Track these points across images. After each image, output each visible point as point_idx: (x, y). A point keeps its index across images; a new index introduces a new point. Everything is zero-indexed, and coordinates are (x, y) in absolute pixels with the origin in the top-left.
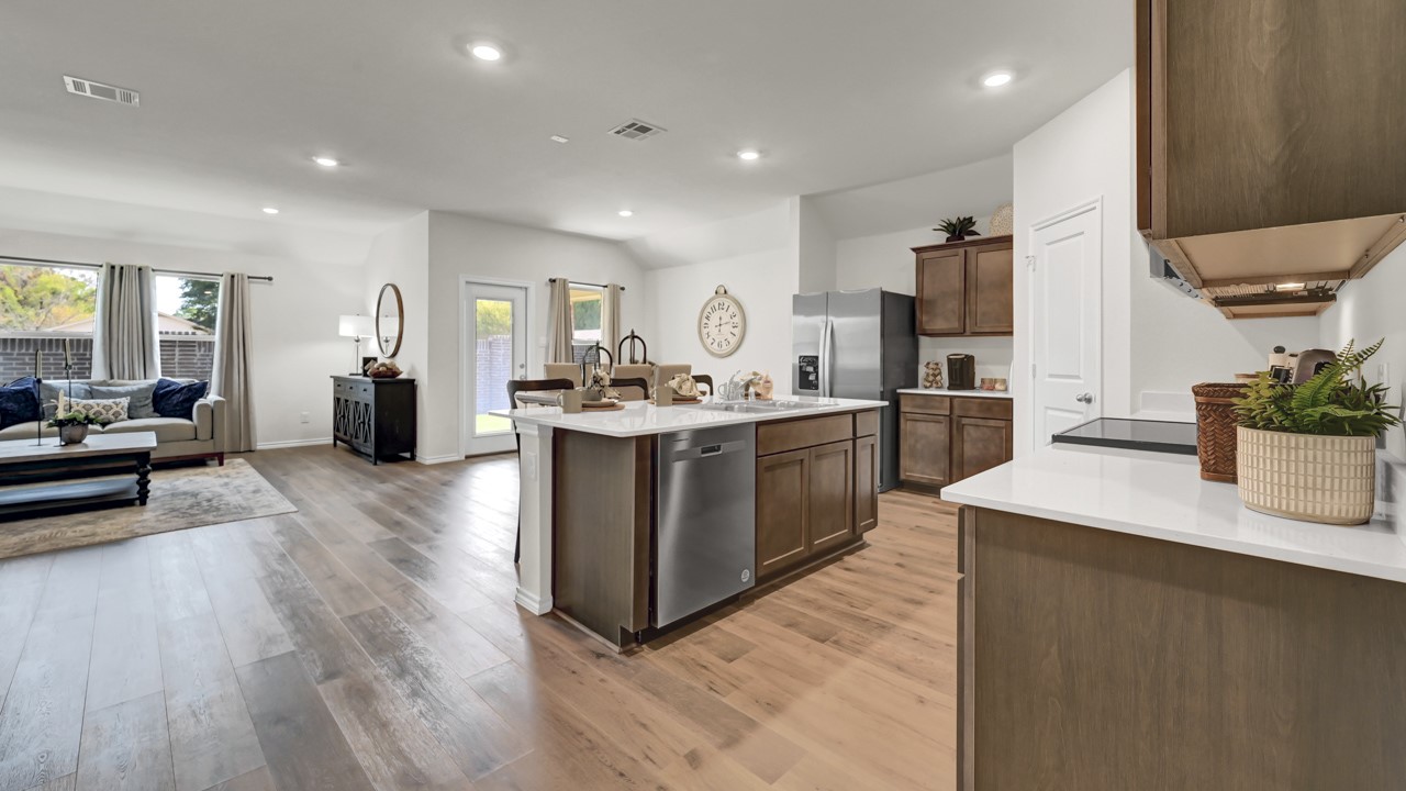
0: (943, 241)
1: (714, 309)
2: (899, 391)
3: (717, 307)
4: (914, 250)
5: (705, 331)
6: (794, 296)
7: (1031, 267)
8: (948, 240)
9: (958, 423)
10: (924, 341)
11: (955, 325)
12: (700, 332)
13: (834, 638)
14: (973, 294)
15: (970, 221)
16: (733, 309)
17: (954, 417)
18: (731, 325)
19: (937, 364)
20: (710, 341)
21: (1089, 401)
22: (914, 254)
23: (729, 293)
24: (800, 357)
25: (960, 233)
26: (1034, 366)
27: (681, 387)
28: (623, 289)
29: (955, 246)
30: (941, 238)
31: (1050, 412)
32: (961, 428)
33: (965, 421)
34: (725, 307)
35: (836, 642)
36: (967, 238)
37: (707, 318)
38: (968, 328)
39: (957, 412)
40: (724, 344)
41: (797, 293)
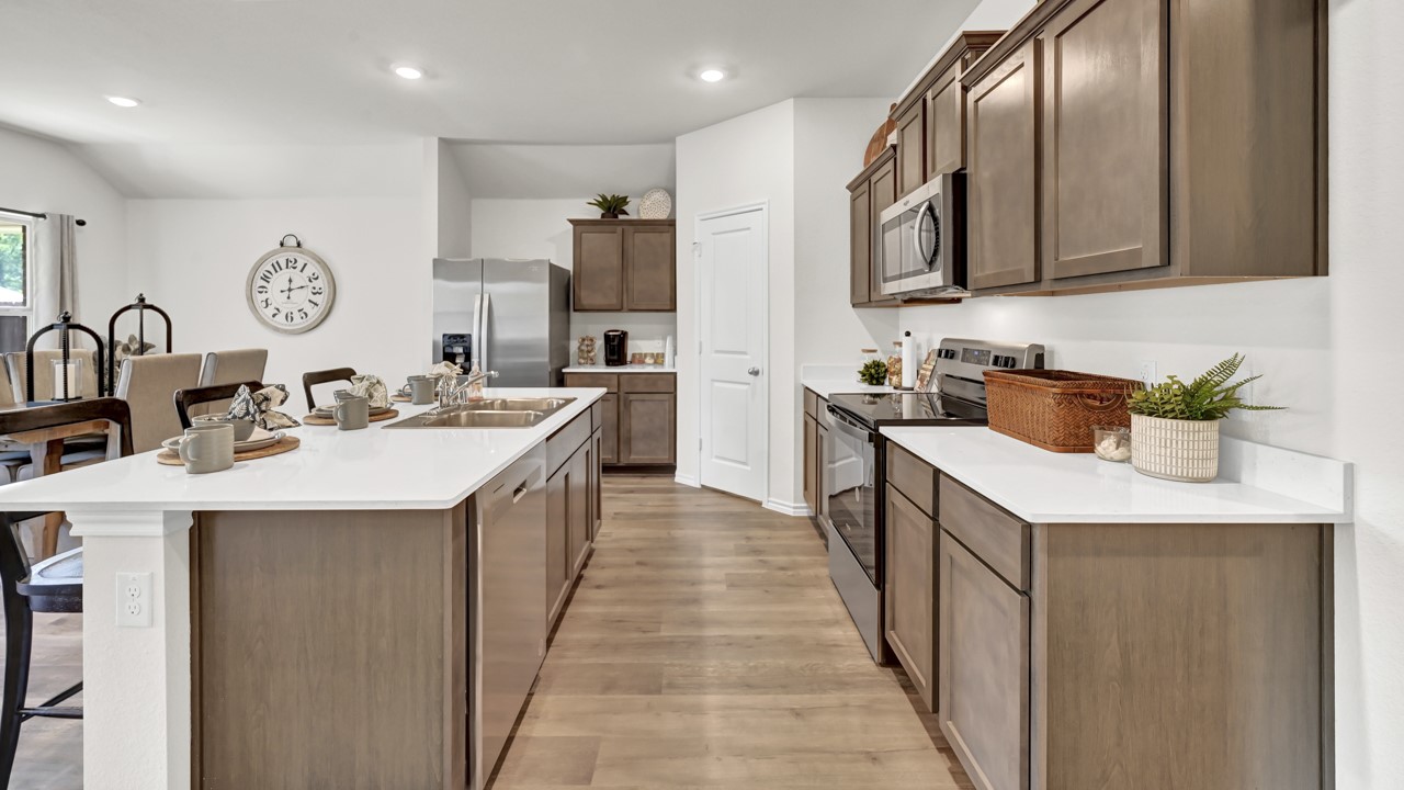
0: (599, 217)
1: (277, 267)
2: (564, 370)
3: (283, 265)
4: (571, 221)
5: (260, 298)
6: (435, 260)
7: (696, 253)
8: (603, 216)
9: (625, 400)
10: (575, 316)
11: (614, 301)
12: (251, 299)
13: (664, 682)
14: (630, 271)
15: (624, 201)
16: (312, 269)
17: (622, 394)
18: (310, 289)
19: (592, 340)
20: (271, 310)
21: (755, 373)
22: (571, 226)
23: (304, 245)
24: (444, 335)
25: (614, 210)
26: (701, 344)
27: (371, 396)
28: (81, 223)
29: (610, 224)
30: (596, 213)
31: (716, 384)
32: (628, 404)
33: (632, 397)
34: (300, 265)
35: (671, 686)
36: (621, 217)
37: (265, 278)
38: (625, 306)
39: (625, 388)
40: (297, 316)
41: (436, 257)
